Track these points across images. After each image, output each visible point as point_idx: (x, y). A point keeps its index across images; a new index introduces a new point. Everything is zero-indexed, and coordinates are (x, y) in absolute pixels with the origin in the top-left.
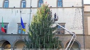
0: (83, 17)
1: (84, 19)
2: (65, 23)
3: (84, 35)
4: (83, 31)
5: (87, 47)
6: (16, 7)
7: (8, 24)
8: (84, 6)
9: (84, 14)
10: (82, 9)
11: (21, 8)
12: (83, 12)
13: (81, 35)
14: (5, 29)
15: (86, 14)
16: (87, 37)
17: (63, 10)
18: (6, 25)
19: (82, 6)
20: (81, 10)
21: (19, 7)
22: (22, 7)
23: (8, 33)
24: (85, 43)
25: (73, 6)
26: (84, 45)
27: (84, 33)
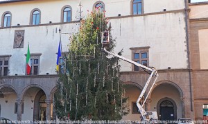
0: (187, 31)
1: (189, 35)
2: (149, 47)
3: (189, 70)
4: (188, 61)
5: (198, 96)
6: (53, 22)
7: (41, 56)
8: (190, 7)
9: (189, 26)
10: (185, 13)
11: (62, 23)
12: (188, 20)
13: (183, 70)
14: (36, 65)
15: (194, 24)
16: (198, 75)
17: (144, 19)
18: (36, 58)
19: (184, 7)
20: (181, 16)
21: (59, 21)
22: (65, 21)
23: (40, 74)
24: (192, 87)
25: (165, 10)
26: (189, 93)
27: (189, 66)
